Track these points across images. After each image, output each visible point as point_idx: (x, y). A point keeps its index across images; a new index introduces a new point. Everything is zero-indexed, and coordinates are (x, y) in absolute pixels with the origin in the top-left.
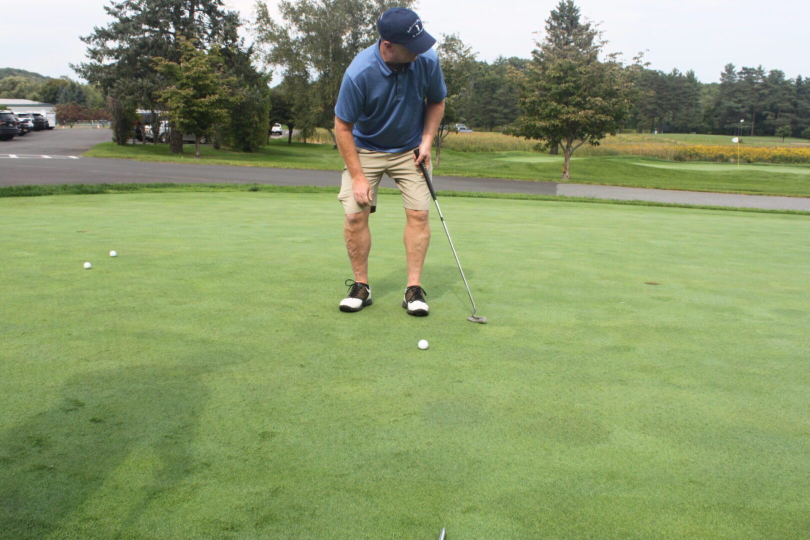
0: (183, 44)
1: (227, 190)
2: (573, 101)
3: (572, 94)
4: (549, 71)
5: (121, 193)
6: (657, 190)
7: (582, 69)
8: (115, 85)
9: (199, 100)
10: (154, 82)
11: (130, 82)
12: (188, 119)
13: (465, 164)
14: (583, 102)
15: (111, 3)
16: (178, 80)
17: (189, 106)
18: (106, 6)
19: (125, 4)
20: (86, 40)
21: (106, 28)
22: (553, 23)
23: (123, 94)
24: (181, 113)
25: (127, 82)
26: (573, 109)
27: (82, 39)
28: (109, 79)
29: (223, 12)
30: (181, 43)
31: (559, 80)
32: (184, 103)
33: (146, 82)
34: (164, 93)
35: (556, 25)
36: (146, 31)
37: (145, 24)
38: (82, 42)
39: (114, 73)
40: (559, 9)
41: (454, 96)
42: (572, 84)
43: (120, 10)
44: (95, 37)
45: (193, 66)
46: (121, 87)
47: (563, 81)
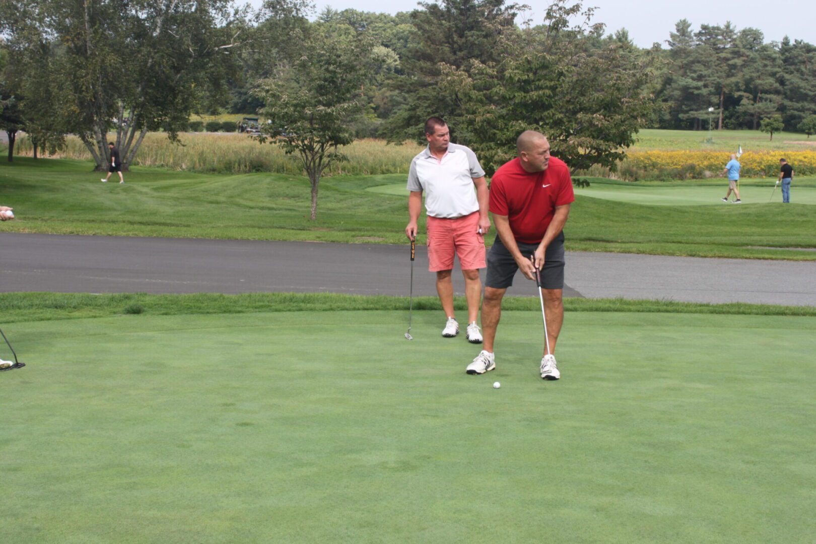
2: (551, 118)
3: (549, 107)
4: (510, 71)
6: (692, 259)
7: (561, 67)
13: (339, 205)
14: (565, 120)
31: (524, 86)
41: (346, 105)
42: (548, 92)
47: (533, 86)
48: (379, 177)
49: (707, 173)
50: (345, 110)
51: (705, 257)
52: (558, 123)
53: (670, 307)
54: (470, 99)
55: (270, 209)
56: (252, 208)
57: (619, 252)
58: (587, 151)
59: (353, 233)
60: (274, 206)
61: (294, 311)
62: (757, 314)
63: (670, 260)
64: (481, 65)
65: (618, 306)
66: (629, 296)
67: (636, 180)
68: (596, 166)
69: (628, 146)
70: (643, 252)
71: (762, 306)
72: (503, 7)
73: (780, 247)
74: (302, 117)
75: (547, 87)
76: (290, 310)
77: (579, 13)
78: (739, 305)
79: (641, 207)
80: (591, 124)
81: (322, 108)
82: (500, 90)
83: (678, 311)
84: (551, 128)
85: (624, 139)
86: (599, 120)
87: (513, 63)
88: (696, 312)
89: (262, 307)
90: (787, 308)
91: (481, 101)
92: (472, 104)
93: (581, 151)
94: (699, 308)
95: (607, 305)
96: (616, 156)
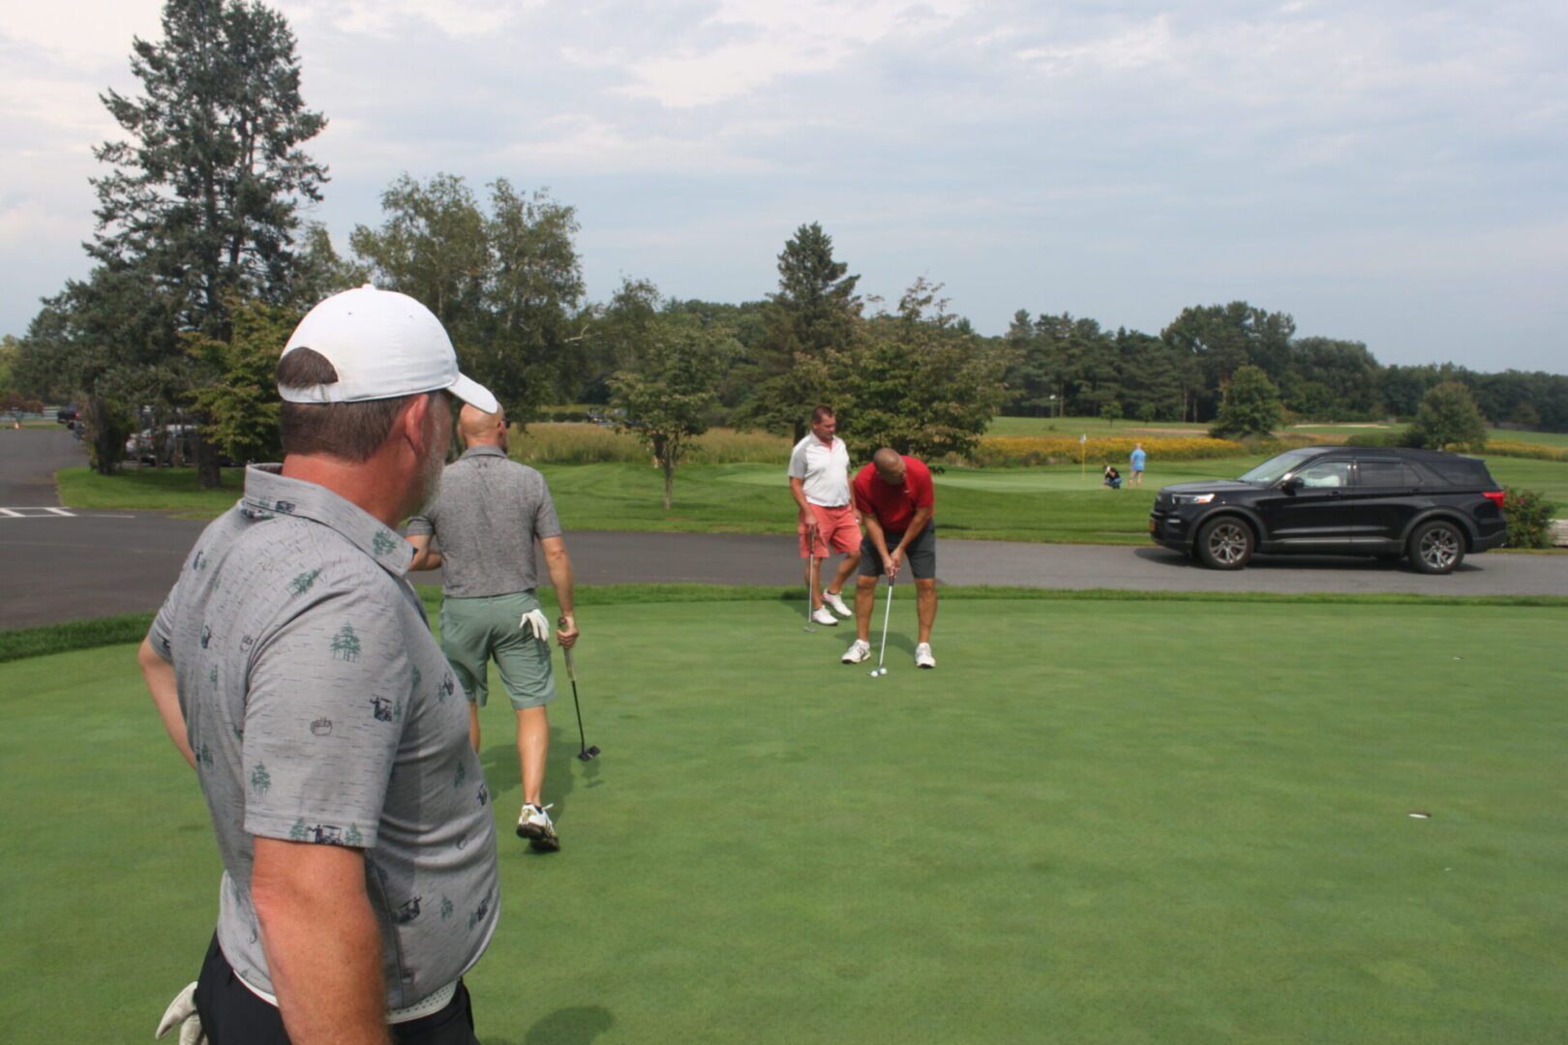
0: (235, 310)
2: (905, 407)
3: (904, 396)
4: (864, 360)
7: (916, 357)
8: (108, 377)
9: (266, 405)
10: (176, 372)
11: (133, 371)
12: (248, 436)
13: (692, 495)
14: (920, 408)
15: (94, 238)
16: (226, 370)
17: (251, 416)
18: (87, 242)
19: (120, 240)
20: (52, 302)
21: (88, 281)
22: (790, 260)
23: (121, 392)
24: (237, 427)
25: (128, 371)
26: (908, 420)
28: (95, 368)
29: (290, 254)
30: (231, 308)
31: (880, 375)
32: (243, 410)
33: (161, 371)
34: (201, 393)
35: (795, 263)
36: (159, 284)
37: (157, 273)
39: (103, 357)
40: (799, 238)
41: (702, 395)
42: (903, 381)
43: (110, 249)
44: (69, 298)
45: (257, 347)
46: (118, 379)
47: (888, 376)
48: (729, 466)
49: (1052, 460)
50: (703, 400)
51: (1059, 543)
52: (913, 413)
53: (1034, 594)
54: (826, 389)
55: (624, 499)
56: (604, 498)
57: (976, 539)
58: (942, 440)
59: (710, 523)
60: (625, 495)
61: (662, 602)
62: (1119, 599)
63: (1026, 547)
64: (837, 355)
65: (983, 593)
66: (994, 584)
67: (982, 466)
68: (952, 454)
69: (982, 434)
70: (1000, 539)
71: (1122, 592)
72: (850, 298)
73: (1130, 532)
74: (658, 406)
75: (901, 377)
76: (658, 601)
77: (932, 305)
78: (1100, 591)
79: (992, 494)
80: (946, 412)
81: (677, 396)
82: (855, 379)
83: (1041, 598)
84: (907, 416)
85: (977, 427)
86: (956, 409)
87: (867, 353)
88: (1060, 598)
89: (629, 598)
90: (1147, 593)
91: (835, 390)
92: (827, 393)
93: (937, 439)
94: (1062, 594)
95: (973, 592)
96: (970, 443)
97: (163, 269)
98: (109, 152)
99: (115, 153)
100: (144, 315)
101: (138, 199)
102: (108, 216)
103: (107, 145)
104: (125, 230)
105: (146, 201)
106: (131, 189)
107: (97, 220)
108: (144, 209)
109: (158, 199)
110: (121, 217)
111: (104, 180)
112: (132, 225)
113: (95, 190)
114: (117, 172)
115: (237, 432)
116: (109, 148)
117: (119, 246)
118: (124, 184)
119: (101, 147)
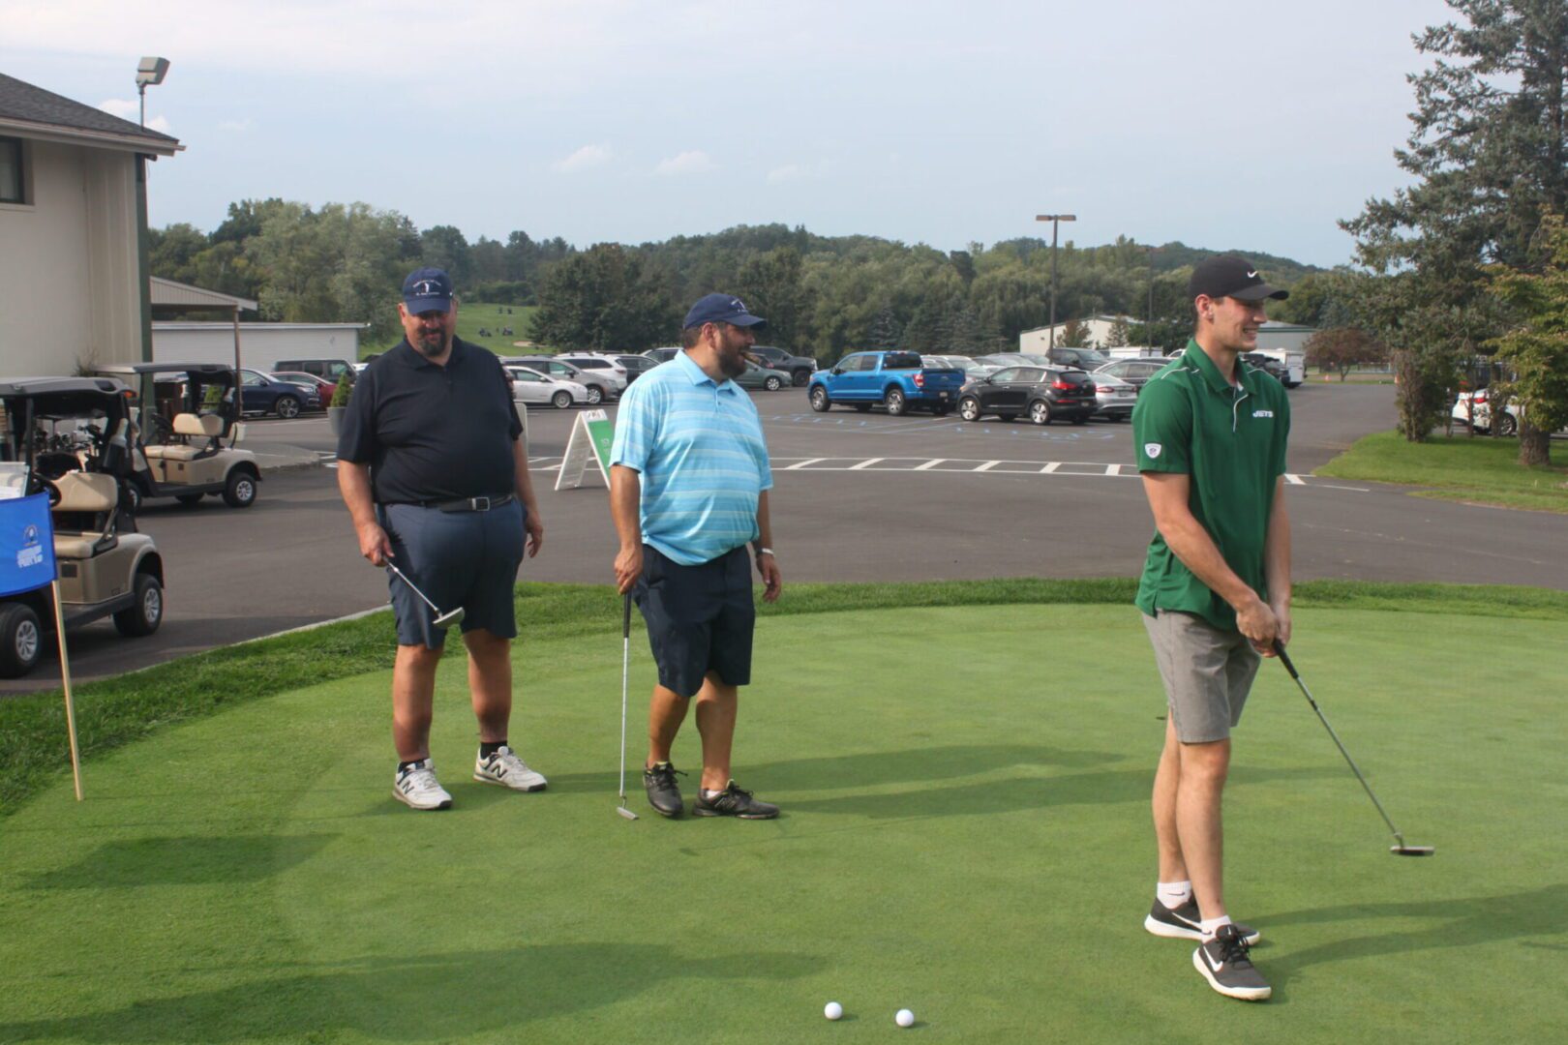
1: (1540, 613)
5: (1314, 607)
8: (1402, 321)
10: (1487, 314)
11: (1435, 315)
15: (1408, 145)
16: (1539, 312)
17: (1558, 372)
18: (1400, 149)
19: (1438, 147)
20: (1351, 226)
21: (1393, 201)
23: (1417, 342)
24: (1539, 386)
25: (1429, 315)
27: (1344, 225)
28: (1393, 309)
30: (1552, 229)
33: (1467, 314)
34: (1504, 341)
36: (1480, 202)
37: (1481, 186)
38: (1345, 233)
39: (1403, 293)
43: (1427, 158)
44: (1371, 221)
46: (1415, 324)
97: (1488, 181)
98: (1432, 39)
99: (1439, 39)
100: (1451, 241)
101: (1462, 95)
102: (1424, 121)
103: (1430, 30)
104: (1448, 133)
105: (1472, 97)
106: (1455, 83)
107: (1413, 126)
108: (1470, 106)
109: (1488, 93)
110: (1441, 120)
111: (1424, 75)
112: (1454, 127)
113: (1413, 88)
114: (1439, 63)
115: (1538, 392)
116: (1432, 34)
117: (1438, 155)
118: (1446, 78)
119: (1422, 33)
